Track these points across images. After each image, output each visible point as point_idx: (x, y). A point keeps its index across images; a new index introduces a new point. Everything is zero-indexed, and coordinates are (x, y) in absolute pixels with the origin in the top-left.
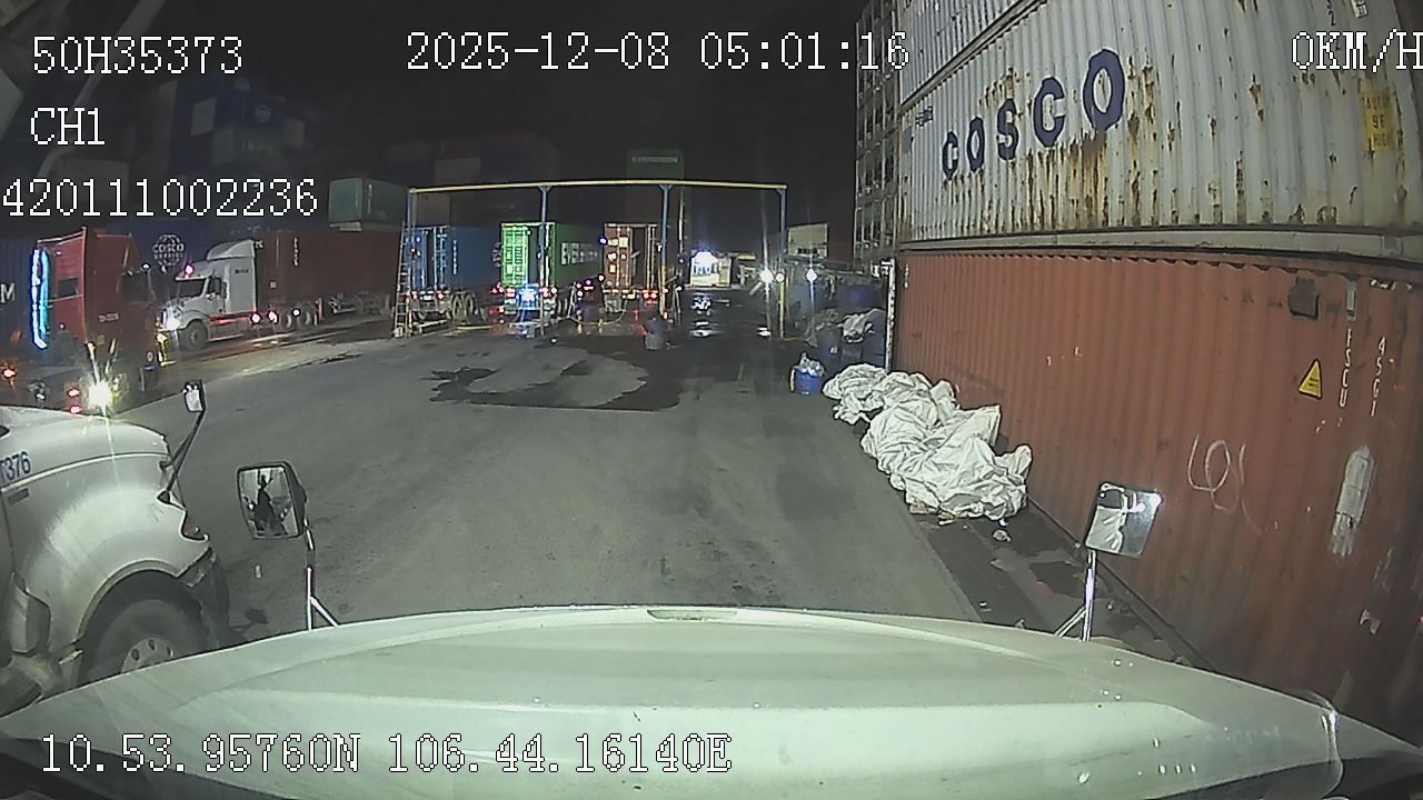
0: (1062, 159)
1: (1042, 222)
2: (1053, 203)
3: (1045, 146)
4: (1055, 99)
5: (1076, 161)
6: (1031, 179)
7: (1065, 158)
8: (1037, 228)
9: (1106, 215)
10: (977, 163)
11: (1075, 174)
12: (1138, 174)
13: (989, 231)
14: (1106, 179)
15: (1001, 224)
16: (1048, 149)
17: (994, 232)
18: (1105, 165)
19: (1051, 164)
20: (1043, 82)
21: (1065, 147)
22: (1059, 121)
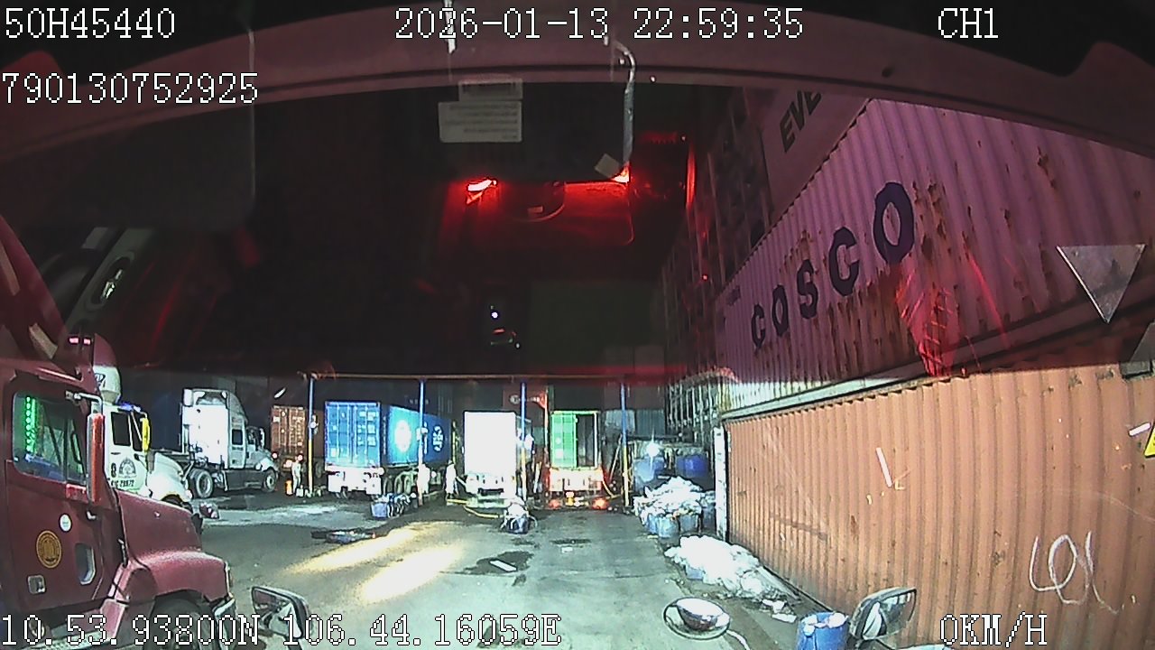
0: (862, 304)
1: (848, 369)
2: (857, 348)
3: (844, 295)
4: (847, 248)
5: (874, 301)
7: (864, 302)
8: (845, 377)
10: (782, 328)
11: (875, 314)
13: (799, 388)
16: (846, 297)
18: (904, 296)
19: (851, 312)
20: (835, 235)
21: (862, 291)
22: (855, 268)
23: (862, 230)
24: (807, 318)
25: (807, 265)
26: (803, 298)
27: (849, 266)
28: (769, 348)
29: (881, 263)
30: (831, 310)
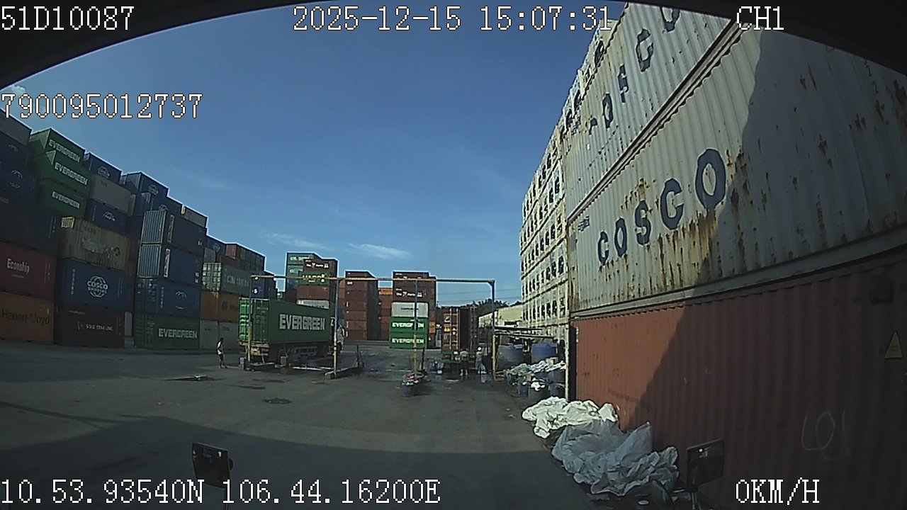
0: (684, 236)
1: (673, 284)
2: (679, 269)
3: (671, 229)
4: (675, 194)
5: (694, 235)
6: (662, 256)
7: (686, 235)
8: (669, 289)
9: (720, 269)
10: (622, 251)
11: (694, 244)
12: (742, 234)
13: (634, 296)
14: (718, 244)
15: (642, 291)
16: (673, 231)
17: (637, 297)
19: (676, 242)
20: (666, 184)
21: (685, 227)
22: (680, 209)
23: (688, 181)
24: (642, 244)
25: (643, 205)
26: (638, 228)
27: (676, 208)
28: (610, 265)
29: (701, 209)
30: (660, 239)
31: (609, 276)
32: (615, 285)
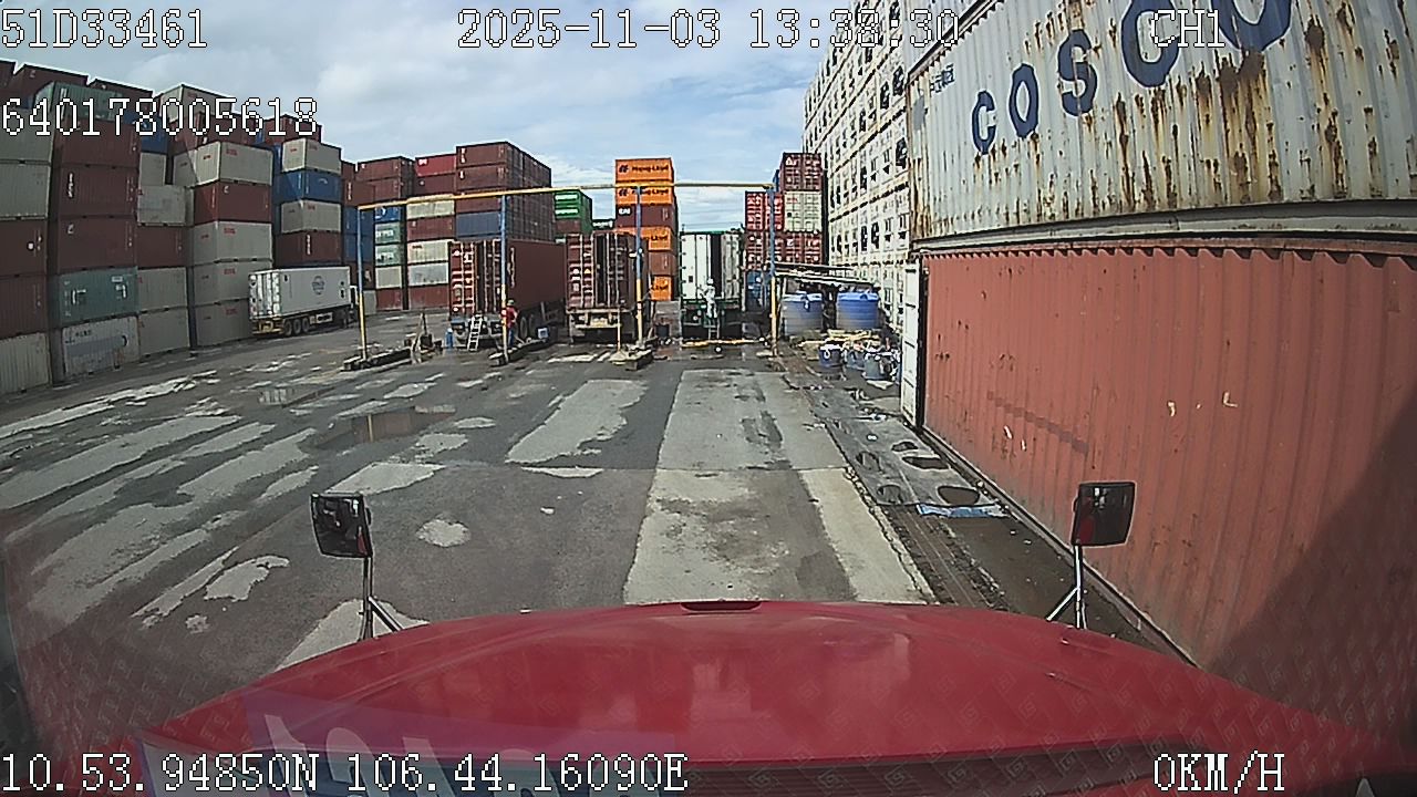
0: (1182, 102)
1: (1149, 199)
2: (1168, 168)
3: (1148, 86)
5: (1207, 102)
6: (1124, 140)
7: (1187, 100)
8: (1139, 208)
9: (1274, 181)
10: (1026, 127)
11: (1208, 121)
12: (1334, 114)
13: (1053, 215)
14: (1270, 126)
15: (1073, 206)
16: (1152, 89)
17: (1060, 217)
18: (1267, 103)
19: (1160, 113)
21: (1185, 82)
24: (1076, 115)
25: (1078, 38)
26: (1064, 81)
28: (999, 154)
30: (1120, 107)
31: (996, 175)
32: (1009, 192)
